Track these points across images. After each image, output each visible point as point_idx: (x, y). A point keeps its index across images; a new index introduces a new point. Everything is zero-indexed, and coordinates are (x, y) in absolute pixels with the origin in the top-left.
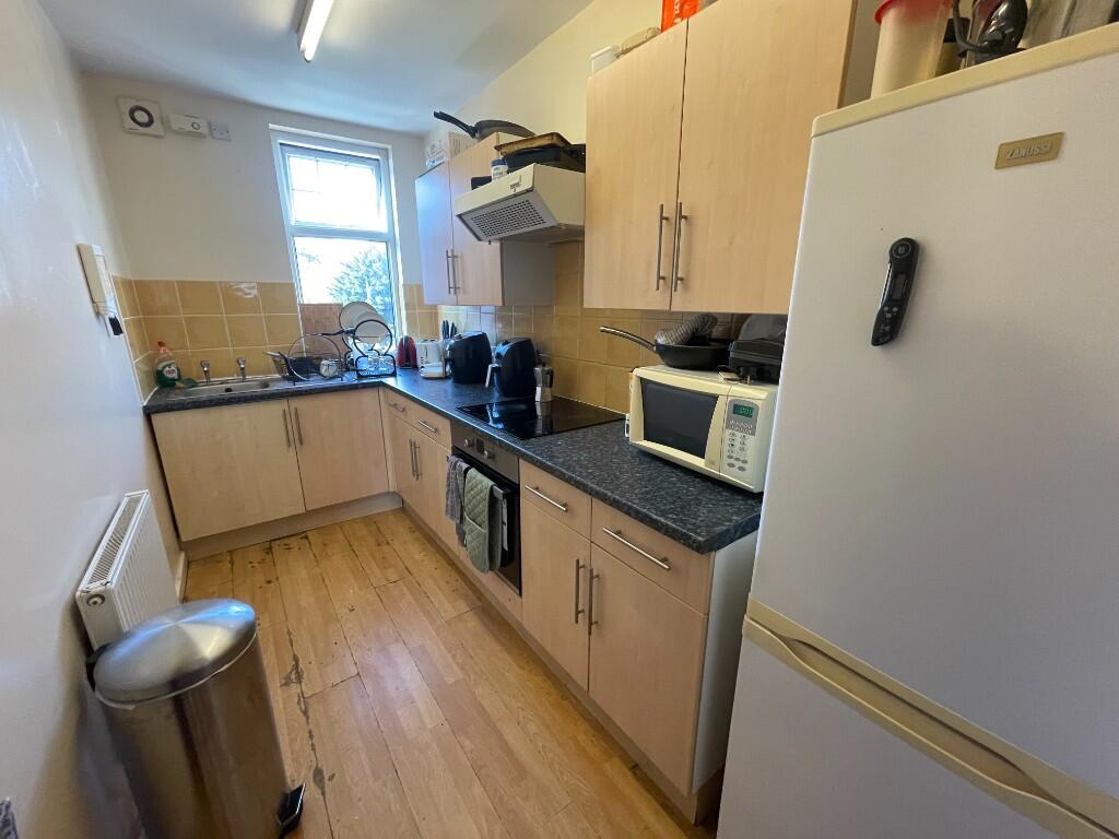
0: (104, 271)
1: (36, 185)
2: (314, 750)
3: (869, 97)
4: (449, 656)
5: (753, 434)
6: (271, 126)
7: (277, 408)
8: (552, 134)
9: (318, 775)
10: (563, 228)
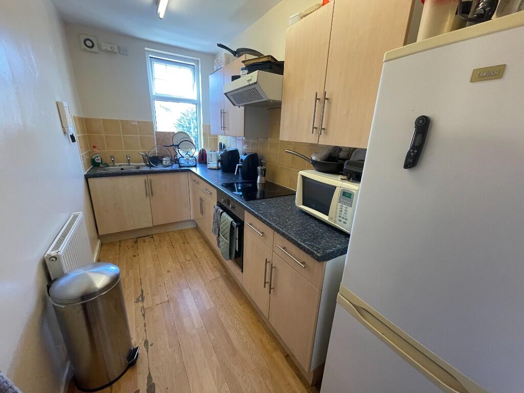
0: (68, 114)
1: (38, 74)
2: (146, 332)
3: (416, 41)
4: (209, 296)
5: (351, 206)
6: (146, 49)
7: (142, 179)
8: (268, 56)
9: (146, 342)
10: (271, 102)
